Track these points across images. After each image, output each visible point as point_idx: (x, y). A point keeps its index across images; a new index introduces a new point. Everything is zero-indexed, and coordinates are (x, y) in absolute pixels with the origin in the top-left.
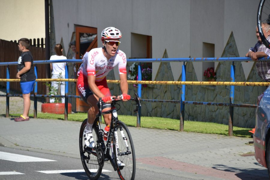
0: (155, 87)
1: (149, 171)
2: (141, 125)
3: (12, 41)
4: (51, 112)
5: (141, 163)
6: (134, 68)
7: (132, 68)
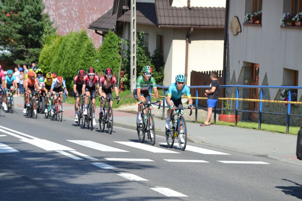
0: (299, 106)
1: (296, 165)
2: (289, 132)
3: (200, 72)
4: (225, 121)
5: (291, 159)
6: (285, 93)
7: (283, 92)
